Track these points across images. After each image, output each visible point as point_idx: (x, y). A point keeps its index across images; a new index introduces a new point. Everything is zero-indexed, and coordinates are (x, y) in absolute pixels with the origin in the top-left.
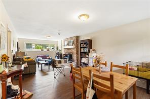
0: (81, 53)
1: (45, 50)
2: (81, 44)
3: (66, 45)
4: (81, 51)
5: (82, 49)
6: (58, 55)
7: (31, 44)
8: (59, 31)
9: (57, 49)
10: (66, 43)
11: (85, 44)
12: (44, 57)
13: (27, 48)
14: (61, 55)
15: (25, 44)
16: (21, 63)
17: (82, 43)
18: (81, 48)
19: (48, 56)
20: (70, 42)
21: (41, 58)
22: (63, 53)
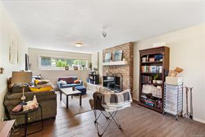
0: (142, 74)
1: (71, 68)
2: (141, 58)
3: (109, 61)
4: (141, 70)
5: (145, 67)
6: (92, 78)
7: (49, 59)
8: (105, 27)
9: (91, 67)
10: (108, 56)
11: (151, 56)
12: (70, 81)
13: (43, 64)
14: (97, 76)
15: (40, 59)
16: (24, 98)
17: (146, 56)
18: (142, 64)
19: (76, 79)
20: (116, 54)
21: (65, 82)
22: (101, 75)
